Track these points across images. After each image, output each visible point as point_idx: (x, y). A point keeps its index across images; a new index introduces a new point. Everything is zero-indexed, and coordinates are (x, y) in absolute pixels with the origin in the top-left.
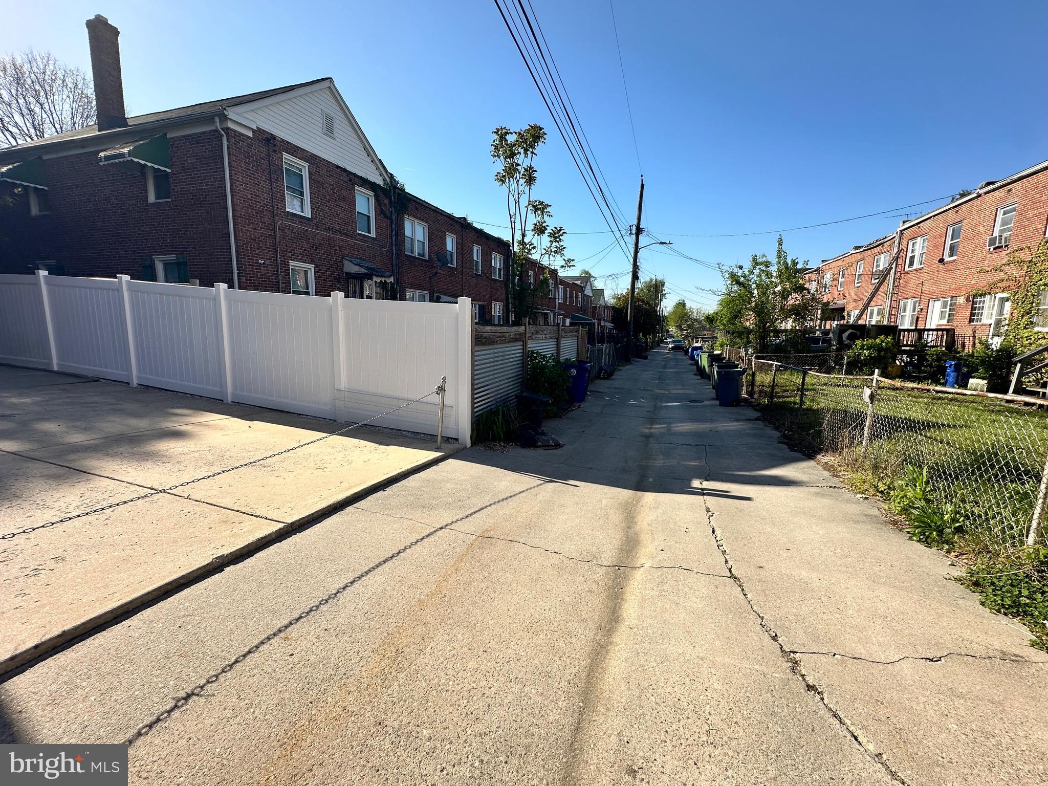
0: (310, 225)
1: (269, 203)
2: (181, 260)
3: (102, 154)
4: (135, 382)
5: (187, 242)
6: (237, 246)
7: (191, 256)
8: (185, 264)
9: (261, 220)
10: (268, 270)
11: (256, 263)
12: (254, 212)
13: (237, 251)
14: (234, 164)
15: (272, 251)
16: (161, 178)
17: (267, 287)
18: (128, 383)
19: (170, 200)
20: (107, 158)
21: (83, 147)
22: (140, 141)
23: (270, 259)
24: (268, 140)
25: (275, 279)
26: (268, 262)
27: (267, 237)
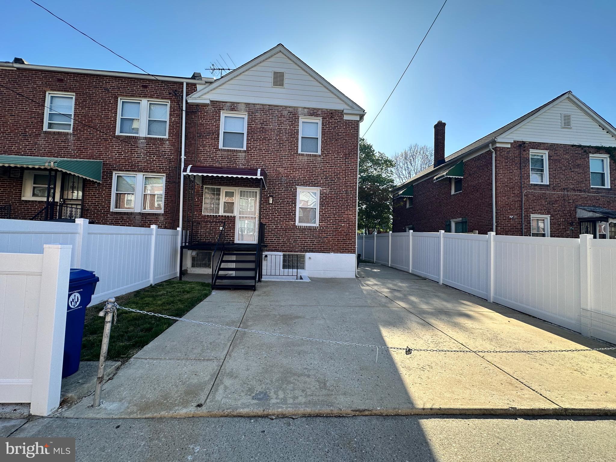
0: (548, 189)
1: (519, 181)
2: (464, 221)
3: (435, 178)
4: (441, 282)
5: (468, 211)
6: (497, 209)
7: (469, 218)
8: (466, 222)
9: (513, 192)
10: (516, 222)
11: (507, 218)
12: (508, 188)
13: (496, 213)
14: (498, 165)
15: (518, 210)
16: (458, 182)
17: (514, 232)
18: (438, 282)
19: (461, 191)
20: (437, 179)
21: (427, 177)
22: (451, 167)
23: (517, 215)
24: (520, 145)
25: (520, 227)
26: (516, 217)
27: (516, 202)
